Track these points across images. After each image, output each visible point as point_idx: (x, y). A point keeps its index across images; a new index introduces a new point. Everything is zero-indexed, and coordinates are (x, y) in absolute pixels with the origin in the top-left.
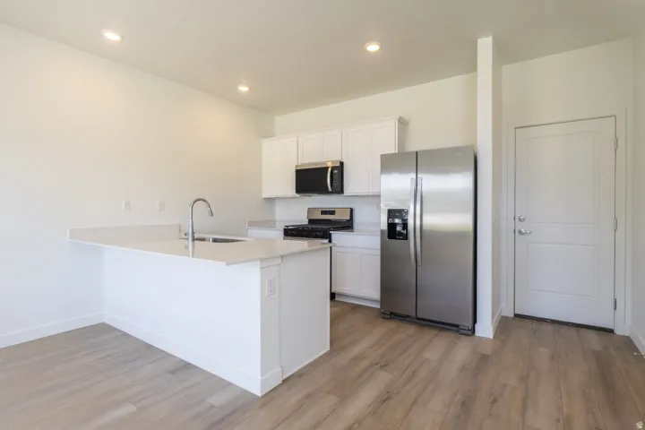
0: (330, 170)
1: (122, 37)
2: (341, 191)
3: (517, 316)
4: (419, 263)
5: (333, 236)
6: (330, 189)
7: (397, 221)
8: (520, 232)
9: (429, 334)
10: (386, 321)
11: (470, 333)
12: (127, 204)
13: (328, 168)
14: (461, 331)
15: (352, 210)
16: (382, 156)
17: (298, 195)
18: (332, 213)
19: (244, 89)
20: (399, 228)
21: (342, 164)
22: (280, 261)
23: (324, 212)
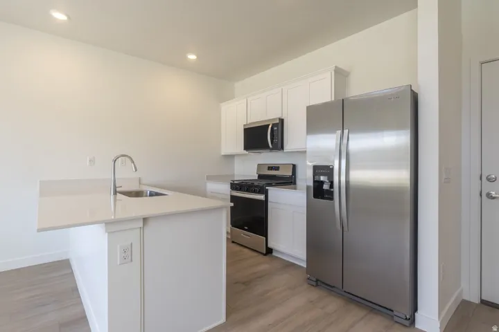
0: (270, 126)
1: (69, 17)
2: (282, 148)
3: (483, 302)
4: (345, 229)
5: (269, 192)
6: (271, 146)
7: (322, 178)
8: (489, 196)
9: (356, 313)
10: (313, 288)
11: (407, 323)
12: (92, 161)
13: (269, 125)
14: (396, 318)
15: (294, 167)
16: (308, 108)
17: (245, 152)
18: (277, 168)
19: (192, 57)
20: (326, 187)
21: (282, 121)
22: (141, 224)
23: (270, 168)
